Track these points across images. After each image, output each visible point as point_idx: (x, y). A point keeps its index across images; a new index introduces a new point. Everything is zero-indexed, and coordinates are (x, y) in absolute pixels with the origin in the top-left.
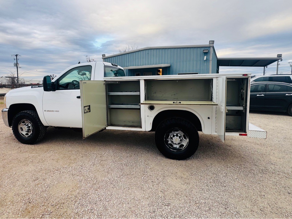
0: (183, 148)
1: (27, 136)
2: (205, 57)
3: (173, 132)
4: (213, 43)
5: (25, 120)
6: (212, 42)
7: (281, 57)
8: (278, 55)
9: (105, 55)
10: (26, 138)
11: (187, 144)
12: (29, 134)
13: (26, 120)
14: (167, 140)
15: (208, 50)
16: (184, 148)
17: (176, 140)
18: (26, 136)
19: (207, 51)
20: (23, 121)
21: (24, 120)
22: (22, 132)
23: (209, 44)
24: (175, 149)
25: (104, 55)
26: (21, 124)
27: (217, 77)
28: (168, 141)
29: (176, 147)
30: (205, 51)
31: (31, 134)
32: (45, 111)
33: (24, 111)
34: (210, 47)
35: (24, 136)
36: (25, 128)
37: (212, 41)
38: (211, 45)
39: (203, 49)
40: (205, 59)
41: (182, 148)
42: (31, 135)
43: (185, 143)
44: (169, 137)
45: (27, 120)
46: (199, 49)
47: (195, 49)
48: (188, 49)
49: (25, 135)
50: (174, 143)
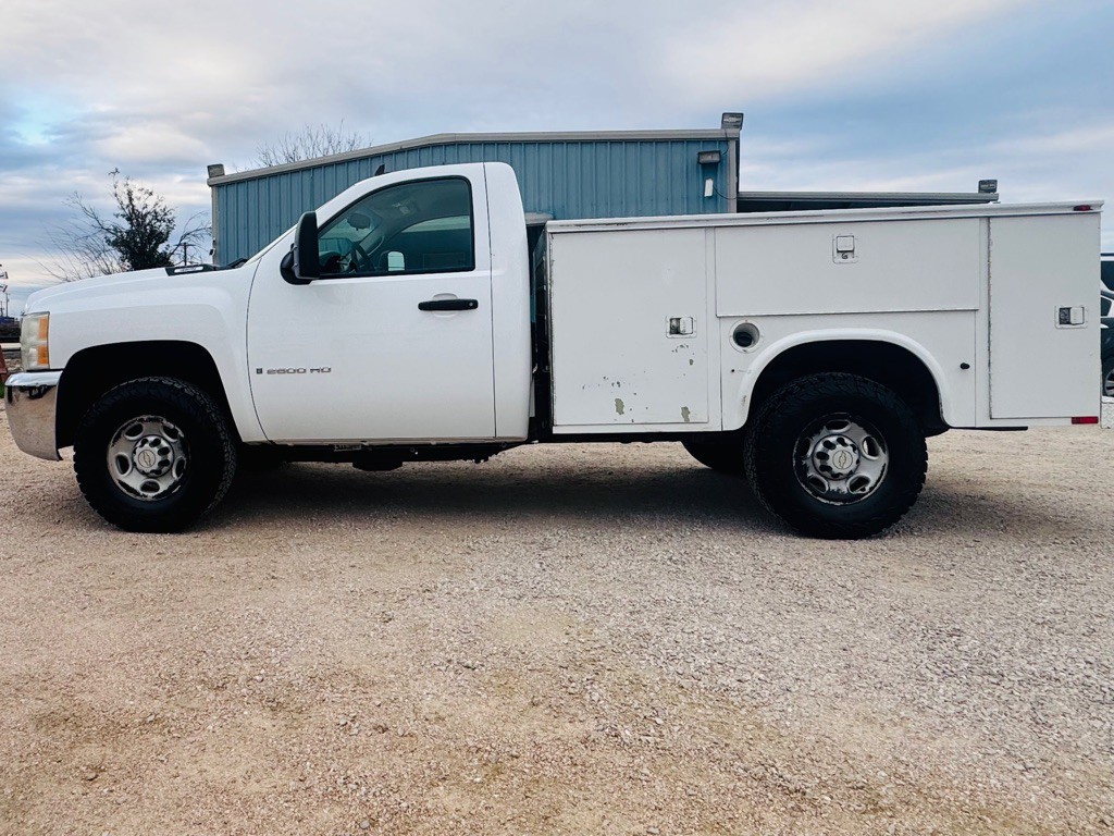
0: (867, 488)
1: (151, 495)
2: (709, 184)
3: (824, 432)
4: (739, 126)
5: (145, 418)
6: (734, 119)
7: (994, 190)
8: (981, 183)
9: (221, 166)
10: (151, 502)
11: (882, 472)
12: (163, 486)
13: (150, 420)
14: (804, 462)
15: (719, 152)
16: (871, 489)
17: (841, 459)
18: (146, 494)
19: (716, 158)
20: (136, 423)
21: (142, 420)
22: (124, 478)
23: (719, 127)
24: (835, 495)
25: (215, 170)
26: (121, 442)
27: (989, 218)
28: (806, 469)
29: (839, 490)
30: (709, 158)
31: (171, 482)
32: (260, 371)
33: (146, 379)
34: (726, 141)
35: (138, 494)
36: (148, 457)
37: (732, 115)
38: (731, 132)
39: (695, 150)
40: (709, 192)
41: (864, 490)
42: (172, 488)
43: (873, 469)
44: (810, 453)
45: (156, 420)
46: (678, 148)
47: (662, 149)
48: (632, 148)
49: (142, 493)
50: (836, 471)
